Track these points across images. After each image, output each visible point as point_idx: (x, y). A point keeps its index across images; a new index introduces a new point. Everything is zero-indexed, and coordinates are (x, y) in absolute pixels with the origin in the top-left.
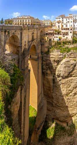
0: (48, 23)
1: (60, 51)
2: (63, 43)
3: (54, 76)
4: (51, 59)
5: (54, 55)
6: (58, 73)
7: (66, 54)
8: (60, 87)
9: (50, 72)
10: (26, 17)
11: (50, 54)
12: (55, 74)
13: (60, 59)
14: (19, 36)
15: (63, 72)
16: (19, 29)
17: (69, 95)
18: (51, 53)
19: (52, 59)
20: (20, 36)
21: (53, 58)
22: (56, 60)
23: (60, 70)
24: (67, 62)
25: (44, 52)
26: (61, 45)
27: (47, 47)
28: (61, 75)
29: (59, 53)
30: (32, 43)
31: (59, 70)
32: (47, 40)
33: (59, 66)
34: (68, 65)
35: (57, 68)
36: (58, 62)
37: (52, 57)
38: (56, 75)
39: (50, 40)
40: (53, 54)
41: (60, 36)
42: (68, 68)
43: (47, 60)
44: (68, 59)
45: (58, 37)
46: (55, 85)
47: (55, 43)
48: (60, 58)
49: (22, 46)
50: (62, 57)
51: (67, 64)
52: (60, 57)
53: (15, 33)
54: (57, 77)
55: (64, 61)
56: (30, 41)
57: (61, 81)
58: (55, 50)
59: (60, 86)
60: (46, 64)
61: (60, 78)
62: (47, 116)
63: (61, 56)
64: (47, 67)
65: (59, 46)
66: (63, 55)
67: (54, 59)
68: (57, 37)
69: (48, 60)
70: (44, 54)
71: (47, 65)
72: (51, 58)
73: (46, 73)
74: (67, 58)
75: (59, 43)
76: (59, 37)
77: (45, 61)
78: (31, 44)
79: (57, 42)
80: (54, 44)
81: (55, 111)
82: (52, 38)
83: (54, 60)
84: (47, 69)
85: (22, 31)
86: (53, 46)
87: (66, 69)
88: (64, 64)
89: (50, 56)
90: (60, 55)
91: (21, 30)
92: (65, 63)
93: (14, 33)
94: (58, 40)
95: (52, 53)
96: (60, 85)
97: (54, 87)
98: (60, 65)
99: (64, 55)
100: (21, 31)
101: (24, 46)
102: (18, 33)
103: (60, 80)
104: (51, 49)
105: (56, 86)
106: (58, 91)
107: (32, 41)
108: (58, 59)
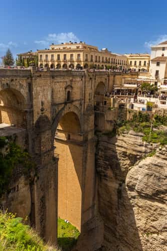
0: (142, 64)
1: (141, 136)
2: (155, 118)
3: (121, 185)
4: (117, 148)
5: (125, 142)
6: (131, 182)
7: (157, 147)
8: (132, 209)
9: (112, 174)
10: (74, 47)
11: (117, 139)
12: (124, 182)
13: (138, 154)
14: (24, 92)
15: (142, 184)
16: (23, 77)
17: (150, 236)
18: (119, 135)
19: (119, 148)
20: (27, 91)
21: (122, 147)
22: (128, 154)
23: (136, 177)
24: (156, 165)
25: (104, 132)
26: (148, 124)
27: (111, 122)
28: (136, 188)
29: (140, 140)
30: (64, 107)
31: (133, 176)
32: (114, 105)
33: (135, 168)
34: (157, 174)
35: (130, 172)
36: (134, 159)
37: (120, 145)
38: (126, 183)
39: (122, 106)
40: (125, 139)
41: (153, 100)
42: (156, 181)
43: (107, 149)
44: (160, 160)
45: (146, 103)
46: (122, 201)
47: (133, 116)
48: (140, 152)
49: (33, 111)
50: (145, 152)
51: (154, 171)
52: (139, 149)
53: (12, 85)
54: (126, 187)
55: (148, 160)
56: (61, 104)
57: (136, 200)
58: (131, 132)
59: (134, 208)
60: (106, 156)
61: (134, 194)
62: (102, 247)
63: (143, 149)
64: (107, 163)
65: (144, 123)
66: (149, 146)
67: (123, 150)
68: (142, 102)
69: (110, 149)
70: (103, 135)
71: (107, 158)
72: (118, 146)
73: (103, 174)
74: (158, 156)
75: (143, 117)
76: (148, 102)
77: (102, 151)
78: (63, 109)
79: (138, 114)
80: (131, 117)
81: (119, 247)
82: (128, 101)
83: (124, 153)
84: (108, 166)
85: (32, 80)
86: (129, 121)
87: (151, 180)
88: (147, 167)
89: (116, 142)
90: (140, 146)
91: (28, 78)
92: (149, 167)
93: (7, 84)
94: (143, 109)
95: (121, 137)
96: (134, 206)
97: (120, 206)
98: (137, 166)
99: (151, 149)
100: (29, 80)
101: (40, 112)
102: (20, 84)
103: (134, 197)
104: (121, 128)
105: (124, 206)
106: (127, 216)
107: (65, 103)
108: (134, 153)
